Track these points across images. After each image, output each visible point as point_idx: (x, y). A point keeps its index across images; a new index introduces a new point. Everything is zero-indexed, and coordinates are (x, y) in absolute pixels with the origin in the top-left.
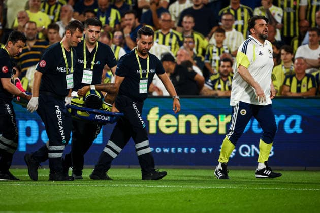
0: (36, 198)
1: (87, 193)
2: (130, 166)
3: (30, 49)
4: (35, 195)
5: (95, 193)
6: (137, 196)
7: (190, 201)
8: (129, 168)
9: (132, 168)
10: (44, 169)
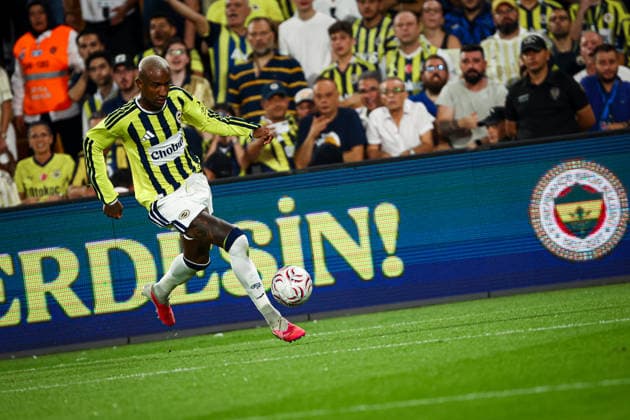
0: (305, 383)
1: (410, 360)
2: (493, 293)
3: (257, 75)
4: (303, 378)
5: (427, 359)
6: (512, 352)
7: (624, 349)
8: (489, 297)
9: (495, 297)
10: (315, 321)
